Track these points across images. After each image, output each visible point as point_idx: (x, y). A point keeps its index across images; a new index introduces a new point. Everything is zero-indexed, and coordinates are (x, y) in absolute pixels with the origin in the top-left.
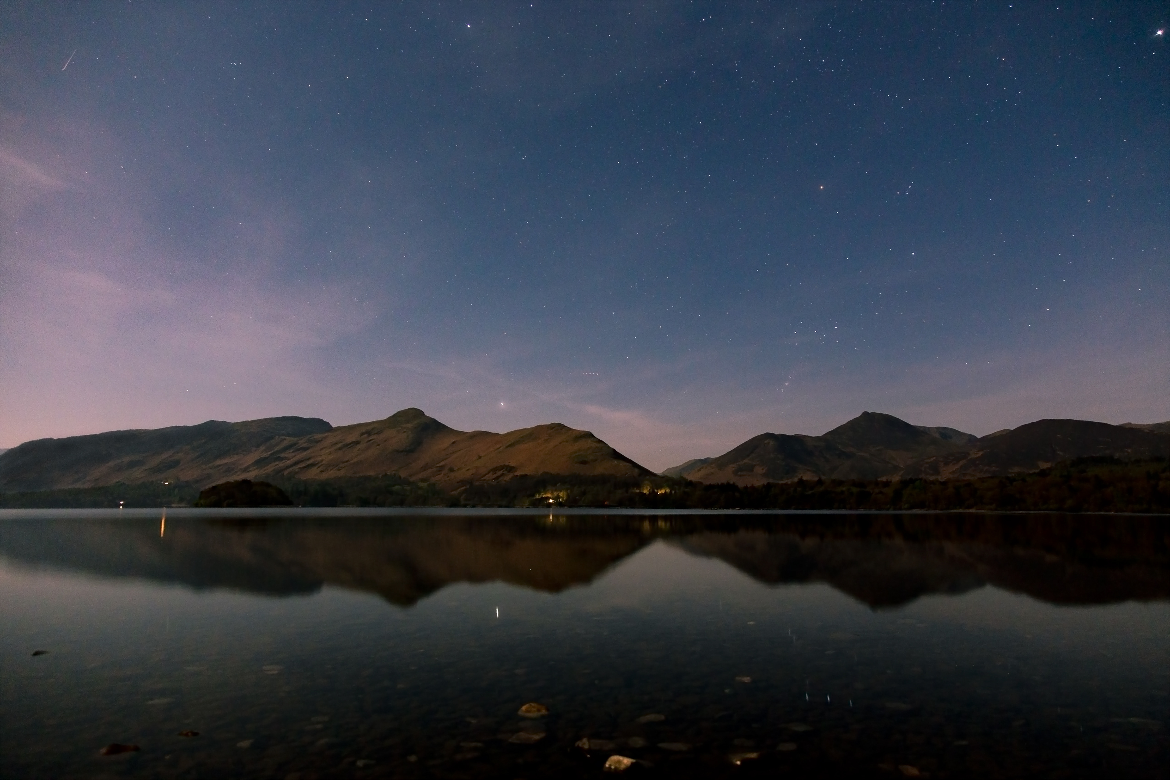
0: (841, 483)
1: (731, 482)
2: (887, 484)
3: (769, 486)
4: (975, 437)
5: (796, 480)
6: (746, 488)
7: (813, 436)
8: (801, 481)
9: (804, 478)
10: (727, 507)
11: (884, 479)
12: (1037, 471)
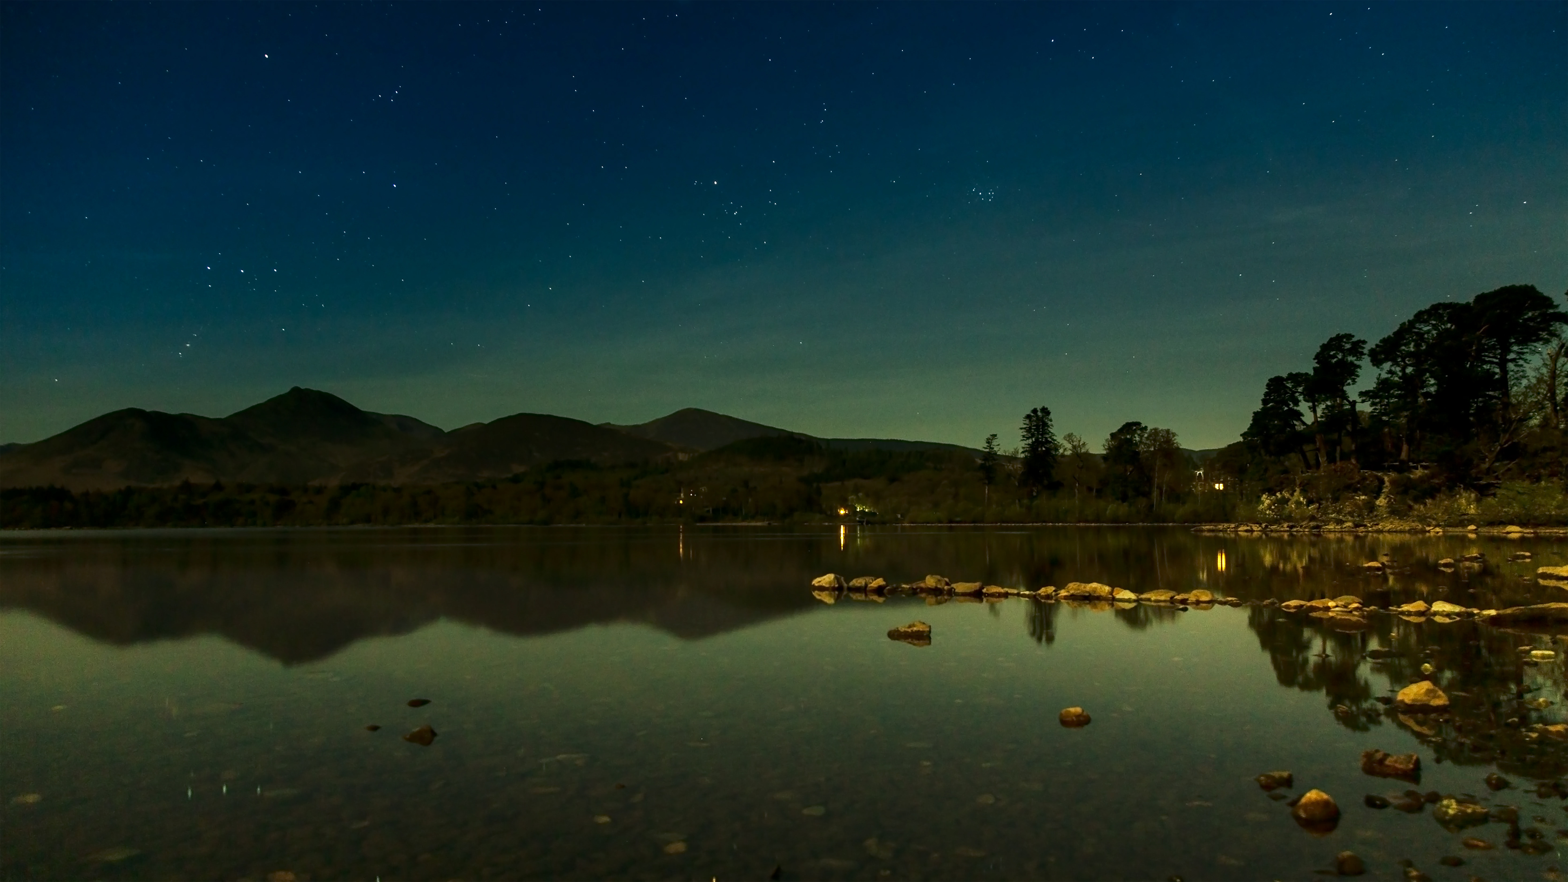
0: (250, 489)
1: (58, 486)
2: (319, 491)
3: (128, 493)
4: (441, 430)
5: (177, 483)
6: (86, 494)
7: (211, 417)
8: (187, 487)
9: (193, 480)
10: (47, 525)
11: (316, 483)
12: (510, 475)
